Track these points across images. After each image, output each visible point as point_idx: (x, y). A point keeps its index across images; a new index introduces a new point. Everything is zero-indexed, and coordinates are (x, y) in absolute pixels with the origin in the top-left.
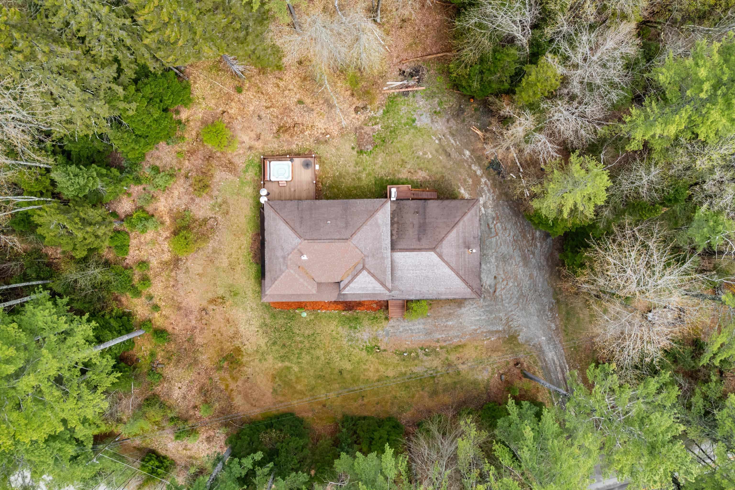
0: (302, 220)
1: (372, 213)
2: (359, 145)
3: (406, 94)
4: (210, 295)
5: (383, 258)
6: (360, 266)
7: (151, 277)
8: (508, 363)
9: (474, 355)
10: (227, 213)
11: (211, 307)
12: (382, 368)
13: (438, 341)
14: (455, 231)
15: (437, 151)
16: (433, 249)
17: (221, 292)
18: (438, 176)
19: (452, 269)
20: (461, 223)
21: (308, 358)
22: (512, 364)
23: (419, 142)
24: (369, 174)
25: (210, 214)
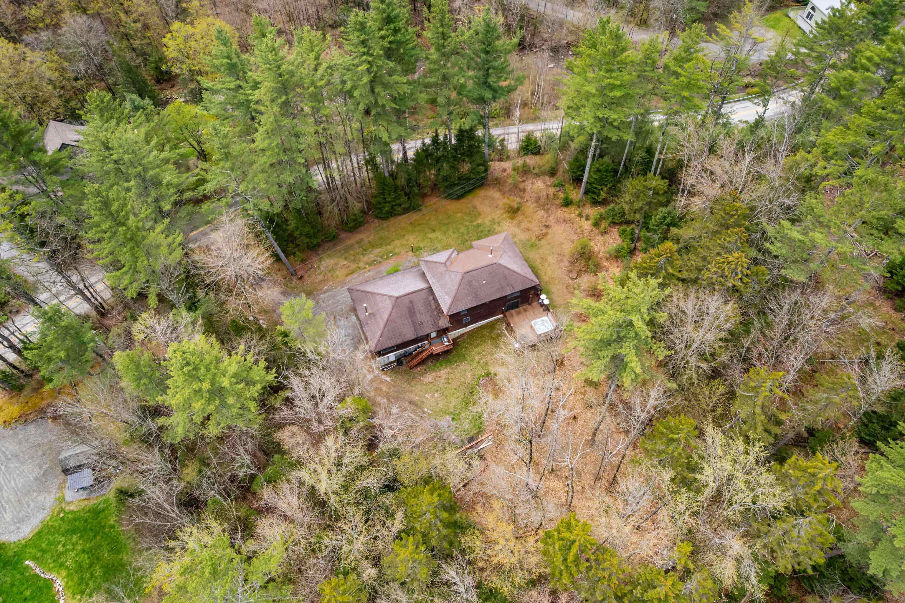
0: (505, 277)
1: (455, 299)
2: (491, 379)
3: (471, 440)
4: (549, 237)
5: (434, 276)
6: (448, 264)
7: (594, 229)
8: (309, 277)
9: (337, 273)
10: (567, 288)
11: (544, 231)
12: (404, 242)
13: (369, 271)
14: (385, 320)
15: (423, 402)
16: (397, 298)
17: (543, 242)
18: (413, 383)
19: (378, 294)
20: (382, 326)
21: (461, 231)
22: (306, 277)
23: (441, 404)
24: (473, 360)
25: (579, 280)
